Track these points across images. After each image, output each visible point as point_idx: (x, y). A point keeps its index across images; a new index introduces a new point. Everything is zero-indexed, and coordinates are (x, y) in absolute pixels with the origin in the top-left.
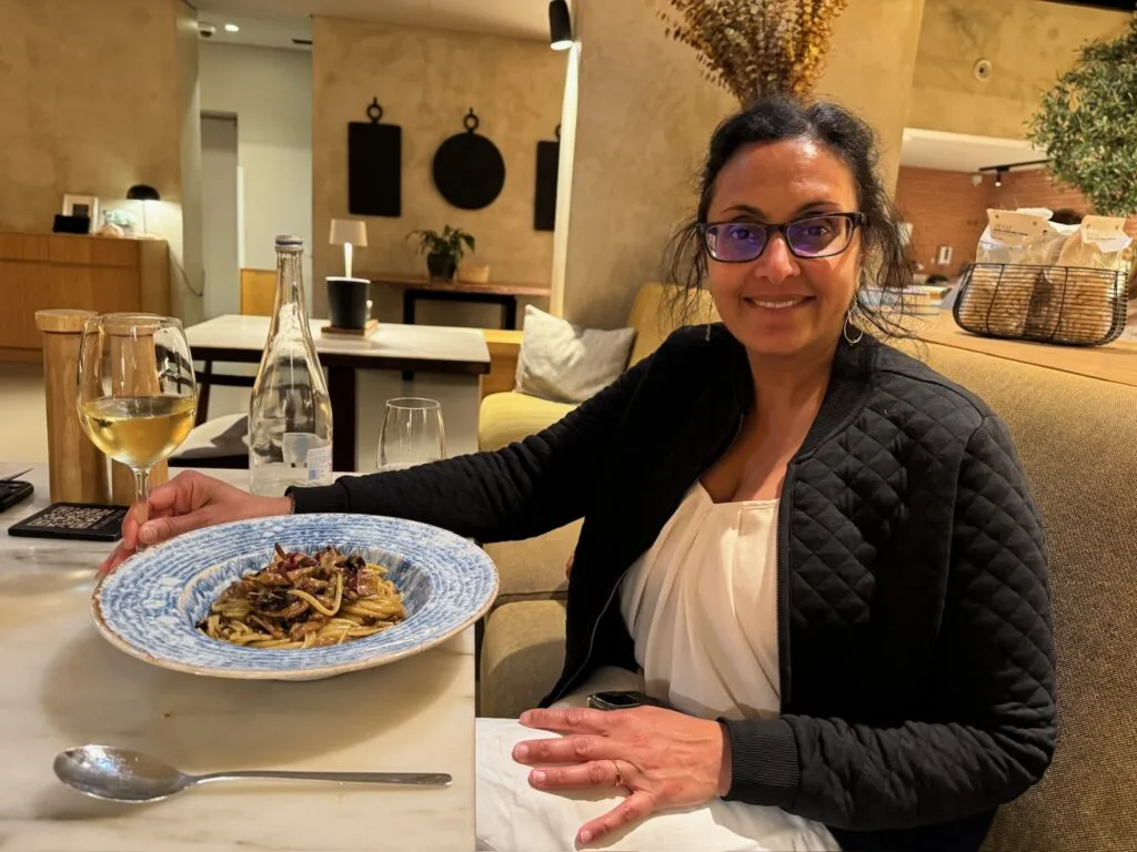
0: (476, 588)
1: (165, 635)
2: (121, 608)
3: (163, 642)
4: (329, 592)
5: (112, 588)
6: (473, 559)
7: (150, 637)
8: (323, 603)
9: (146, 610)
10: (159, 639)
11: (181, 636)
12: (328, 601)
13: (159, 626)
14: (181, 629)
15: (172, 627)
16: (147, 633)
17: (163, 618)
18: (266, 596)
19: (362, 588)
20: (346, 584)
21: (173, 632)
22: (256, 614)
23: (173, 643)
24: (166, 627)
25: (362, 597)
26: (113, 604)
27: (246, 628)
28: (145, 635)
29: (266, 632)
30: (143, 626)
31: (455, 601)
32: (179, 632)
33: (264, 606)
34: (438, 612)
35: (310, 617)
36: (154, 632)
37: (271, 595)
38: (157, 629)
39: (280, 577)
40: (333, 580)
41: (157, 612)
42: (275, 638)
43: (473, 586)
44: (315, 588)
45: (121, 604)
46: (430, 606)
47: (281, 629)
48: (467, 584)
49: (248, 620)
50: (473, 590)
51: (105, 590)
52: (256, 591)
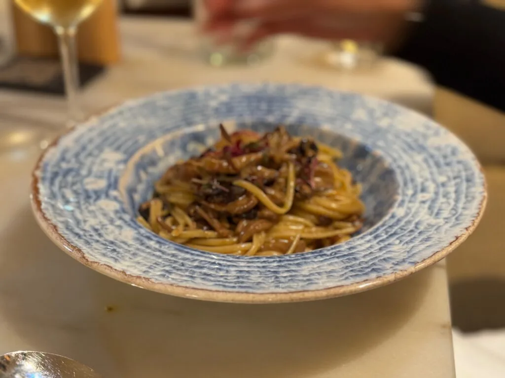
0: (456, 192)
1: (103, 226)
2: (61, 187)
3: (100, 235)
4: (279, 184)
5: (53, 162)
6: (449, 151)
7: (87, 227)
8: (272, 198)
9: (86, 191)
10: (96, 230)
11: (120, 227)
12: (279, 195)
13: (98, 214)
14: (121, 218)
15: (112, 215)
16: (85, 221)
17: (103, 203)
18: (210, 186)
19: (317, 180)
20: (298, 175)
21: (112, 221)
22: (200, 205)
23: (111, 238)
24: (105, 215)
25: (317, 193)
26: (52, 183)
27: (189, 221)
28: (82, 225)
29: (211, 228)
30: (81, 212)
31: (430, 208)
32: (118, 222)
33: (208, 197)
34: (409, 222)
35: (259, 213)
36: (92, 222)
37: (216, 184)
38: (95, 217)
39: (225, 164)
40: (283, 169)
41: (98, 195)
42: (221, 236)
43: (451, 189)
44: (263, 178)
45: (61, 182)
46: (398, 211)
47: (227, 225)
48: (443, 185)
49: (192, 211)
50: (453, 196)
51: (46, 165)
52: (199, 177)
